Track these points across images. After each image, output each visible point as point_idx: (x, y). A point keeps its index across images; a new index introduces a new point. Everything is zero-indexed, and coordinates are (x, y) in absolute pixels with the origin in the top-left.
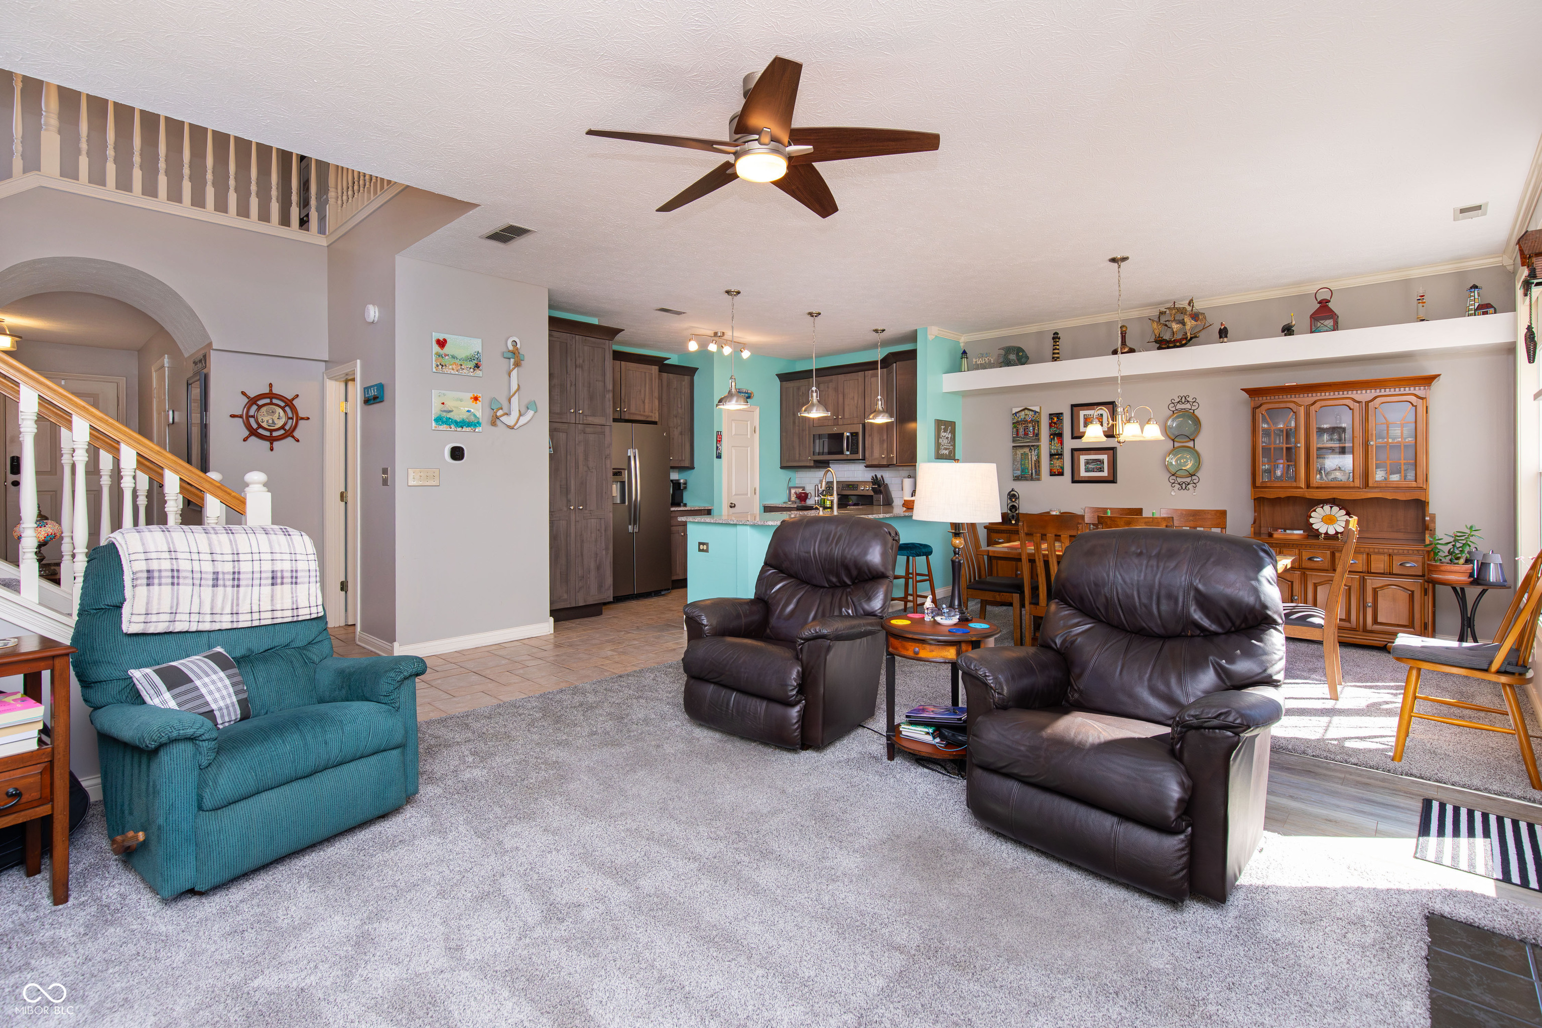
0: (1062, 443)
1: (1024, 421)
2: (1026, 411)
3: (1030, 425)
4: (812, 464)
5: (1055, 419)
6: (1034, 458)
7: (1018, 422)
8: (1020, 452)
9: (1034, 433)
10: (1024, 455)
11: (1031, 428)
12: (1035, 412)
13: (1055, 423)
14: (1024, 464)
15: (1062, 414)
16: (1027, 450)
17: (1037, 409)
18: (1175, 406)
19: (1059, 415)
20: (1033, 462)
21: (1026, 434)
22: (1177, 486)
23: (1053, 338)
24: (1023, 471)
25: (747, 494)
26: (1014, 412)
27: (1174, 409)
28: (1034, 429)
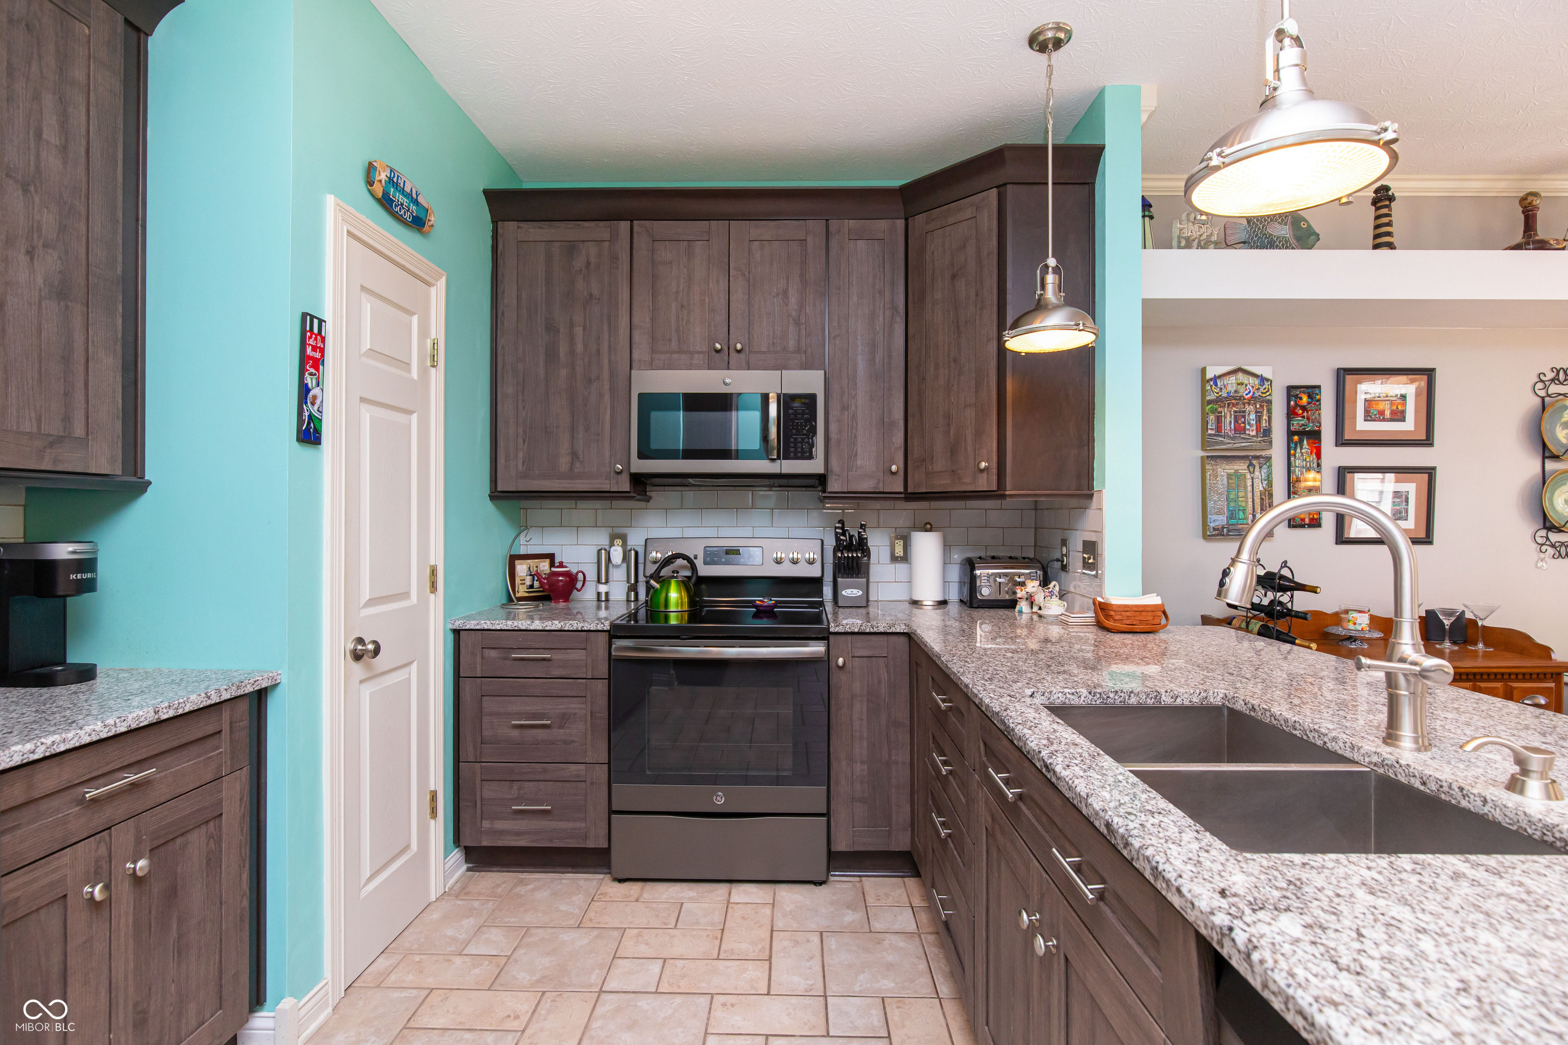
0: (1319, 456)
1: (1234, 400)
2: (1240, 376)
3: (1249, 408)
4: (626, 486)
5: (1305, 399)
6: (1259, 487)
7: (1219, 400)
8: (1224, 470)
9: (1258, 429)
10: (1236, 480)
11: (1253, 416)
12: (1263, 380)
13: (1304, 408)
14: (1235, 500)
15: (1319, 387)
16: (1242, 467)
17: (1266, 372)
18: (1546, 388)
19: (1313, 391)
20: (1257, 494)
21: (1240, 430)
22: (1551, 551)
23: (1375, 202)
24: (1232, 516)
25: (406, 595)
26: (1209, 375)
27: (1542, 393)
28: (1259, 419)
